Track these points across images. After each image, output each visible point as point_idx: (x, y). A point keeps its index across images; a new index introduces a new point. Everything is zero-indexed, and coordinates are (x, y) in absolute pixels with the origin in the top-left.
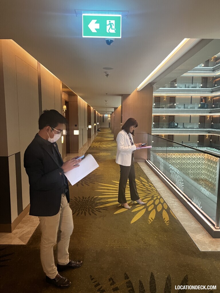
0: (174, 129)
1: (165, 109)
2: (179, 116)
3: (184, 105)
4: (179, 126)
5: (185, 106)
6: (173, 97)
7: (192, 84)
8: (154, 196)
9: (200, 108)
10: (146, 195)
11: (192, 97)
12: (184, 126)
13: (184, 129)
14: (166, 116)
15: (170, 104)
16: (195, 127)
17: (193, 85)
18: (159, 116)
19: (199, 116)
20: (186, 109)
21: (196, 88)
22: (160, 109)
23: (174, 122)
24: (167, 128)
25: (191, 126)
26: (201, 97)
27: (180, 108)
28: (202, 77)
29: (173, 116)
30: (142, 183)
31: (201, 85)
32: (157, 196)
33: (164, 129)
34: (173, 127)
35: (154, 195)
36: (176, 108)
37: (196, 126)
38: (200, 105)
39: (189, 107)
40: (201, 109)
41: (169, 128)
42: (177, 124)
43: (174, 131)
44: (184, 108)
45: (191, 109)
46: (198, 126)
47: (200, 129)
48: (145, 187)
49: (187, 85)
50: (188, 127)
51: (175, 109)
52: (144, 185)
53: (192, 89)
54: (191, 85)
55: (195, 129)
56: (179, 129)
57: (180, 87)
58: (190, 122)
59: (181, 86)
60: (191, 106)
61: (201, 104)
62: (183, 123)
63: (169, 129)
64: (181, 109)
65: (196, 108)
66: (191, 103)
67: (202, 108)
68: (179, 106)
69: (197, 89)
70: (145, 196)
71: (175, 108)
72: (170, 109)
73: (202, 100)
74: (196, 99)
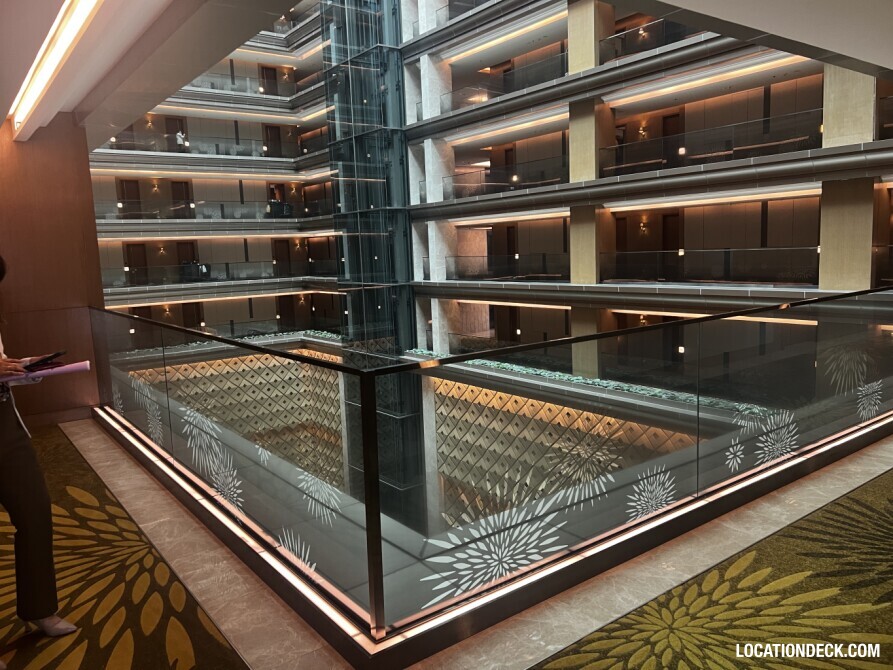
0: (200, 284)
1: (160, 221)
2: (210, 244)
3: (222, 207)
4: (213, 275)
5: (226, 210)
6: (182, 183)
7: (238, 143)
8: (128, 563)
9: (268, 216)
10: (93, 570)
11: (241, 182)
12: (230, 271)
13: (233, 283)
14: (168, 244)
15: (175, 204)
16: (263, 275)
17: (241, 148)
18: (142, 245)
19: (272, 239)
20: (228, 221)
21: (250, 155)
22: (141, 221)
23: (198, 261)
24: (174, 283)
25: (250, 272)
26: (269, 183)
27: (210, 217)
28: (263, 124)
29: (192, 243)
30: (74, 516)
31: (265, 148)
32: (140, 561)
33: (165, 287)
34: (194, 277)
35: (126, 559)
36: (198, 216)
37: (265, 272)
38: (268, 209)
39: (238, 213)
40: (274, 220)
41: (181, 281)
42: (208, 267)
43: (199, 291)
44: (223, 217)
45: (244, 220)
46: (271, 271)
47: (278, 280)
48: (90, 529)
49: (222, 146)
50: (242, 276)
51: (195, 221)
52: (83, 522)
53: (239, 157)
54: (235, 148)
55: (264, 281)
56: (216, 284)
57: (200, 153)
58: (247, 259)
59: (204, 146)
60: (245, 210)
61: (270, 204)
62: (227, 264)
63: (183, 286)
64: (212, 221)
65: (258, 215)
66: (242, 202)
67: (275, 218)
68: (207, 211)
69: (254, 158)
70: (88, 575)
71: (194, 218)
72: (178, 221)
73: (271, 193)
74: (255, 189)
